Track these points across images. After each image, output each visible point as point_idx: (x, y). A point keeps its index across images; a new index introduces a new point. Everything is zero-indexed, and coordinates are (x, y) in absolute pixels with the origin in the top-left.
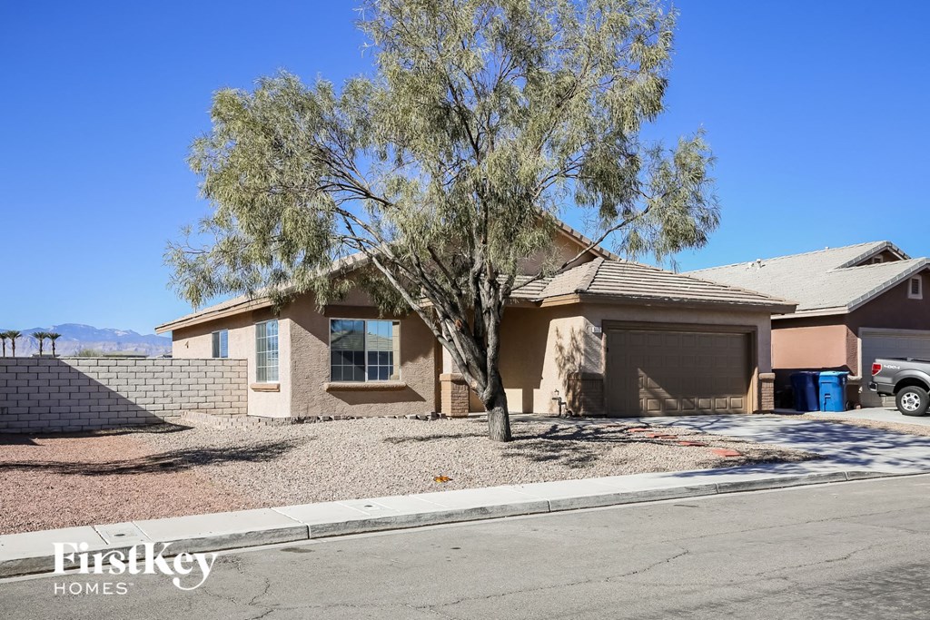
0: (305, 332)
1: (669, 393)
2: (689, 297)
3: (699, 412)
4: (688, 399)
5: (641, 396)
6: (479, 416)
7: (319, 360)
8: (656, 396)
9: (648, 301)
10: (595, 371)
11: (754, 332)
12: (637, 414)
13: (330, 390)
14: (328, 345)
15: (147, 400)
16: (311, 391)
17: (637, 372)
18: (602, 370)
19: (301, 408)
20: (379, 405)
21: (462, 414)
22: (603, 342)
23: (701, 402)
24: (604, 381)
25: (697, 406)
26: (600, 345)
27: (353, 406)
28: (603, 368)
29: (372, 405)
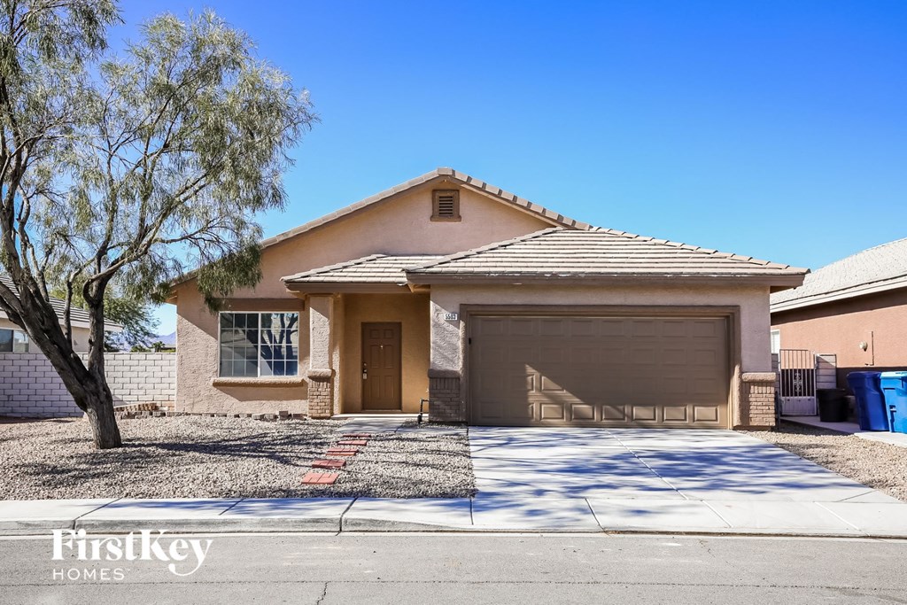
0: (191, 326)
1: (578, 397)
2: (619, 270)
3: (633, 423)
4: (614, 406)
5: (531, 400)
6: (346, 418)
7: (207, 354)
8: (555, 400)
9: (517, 279)
10: (450, 368)
11: (733, 314)
12: (524, 422)
13: (216, 385)
14: (217, 339)
15: (124, 392)
16: (197, 385)
17: (525, 369)
18: (458, 366)
19: (187, 403)
20: (273, 402)
21: (322, 415)
22: (461, 332)
23: (638, 412)
24: (461, 379)
25: (631, 417)
26: (457, 335)
27: (243, 403)
28: (461, 364)
29: (264, 402)
